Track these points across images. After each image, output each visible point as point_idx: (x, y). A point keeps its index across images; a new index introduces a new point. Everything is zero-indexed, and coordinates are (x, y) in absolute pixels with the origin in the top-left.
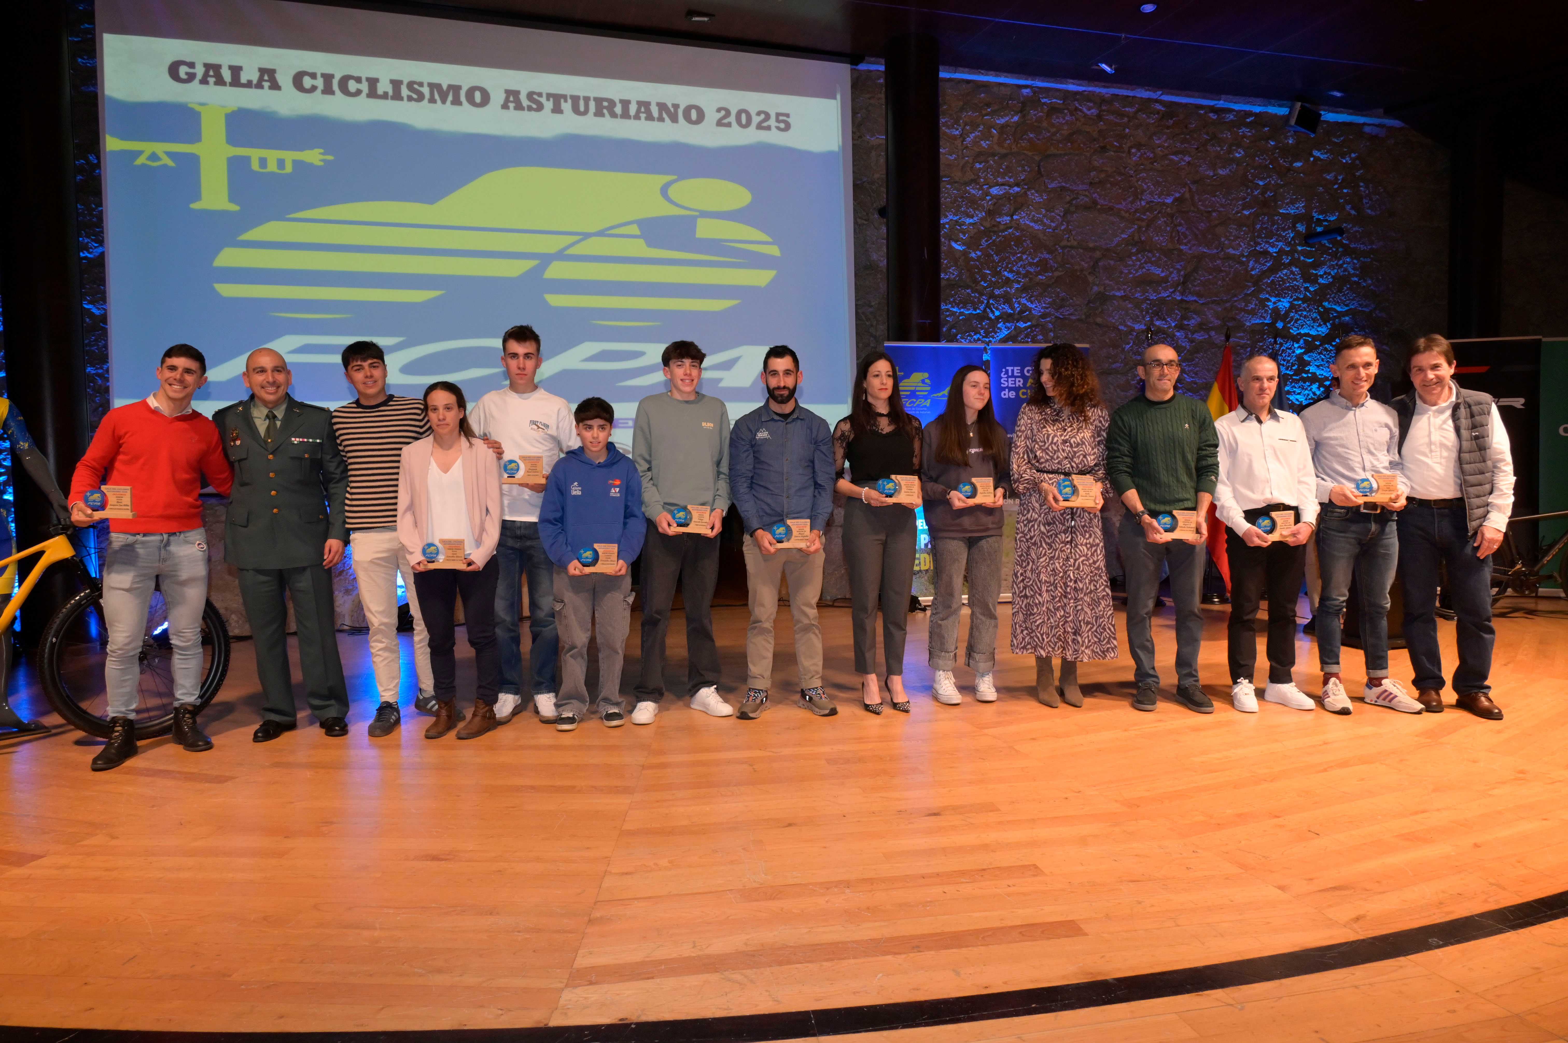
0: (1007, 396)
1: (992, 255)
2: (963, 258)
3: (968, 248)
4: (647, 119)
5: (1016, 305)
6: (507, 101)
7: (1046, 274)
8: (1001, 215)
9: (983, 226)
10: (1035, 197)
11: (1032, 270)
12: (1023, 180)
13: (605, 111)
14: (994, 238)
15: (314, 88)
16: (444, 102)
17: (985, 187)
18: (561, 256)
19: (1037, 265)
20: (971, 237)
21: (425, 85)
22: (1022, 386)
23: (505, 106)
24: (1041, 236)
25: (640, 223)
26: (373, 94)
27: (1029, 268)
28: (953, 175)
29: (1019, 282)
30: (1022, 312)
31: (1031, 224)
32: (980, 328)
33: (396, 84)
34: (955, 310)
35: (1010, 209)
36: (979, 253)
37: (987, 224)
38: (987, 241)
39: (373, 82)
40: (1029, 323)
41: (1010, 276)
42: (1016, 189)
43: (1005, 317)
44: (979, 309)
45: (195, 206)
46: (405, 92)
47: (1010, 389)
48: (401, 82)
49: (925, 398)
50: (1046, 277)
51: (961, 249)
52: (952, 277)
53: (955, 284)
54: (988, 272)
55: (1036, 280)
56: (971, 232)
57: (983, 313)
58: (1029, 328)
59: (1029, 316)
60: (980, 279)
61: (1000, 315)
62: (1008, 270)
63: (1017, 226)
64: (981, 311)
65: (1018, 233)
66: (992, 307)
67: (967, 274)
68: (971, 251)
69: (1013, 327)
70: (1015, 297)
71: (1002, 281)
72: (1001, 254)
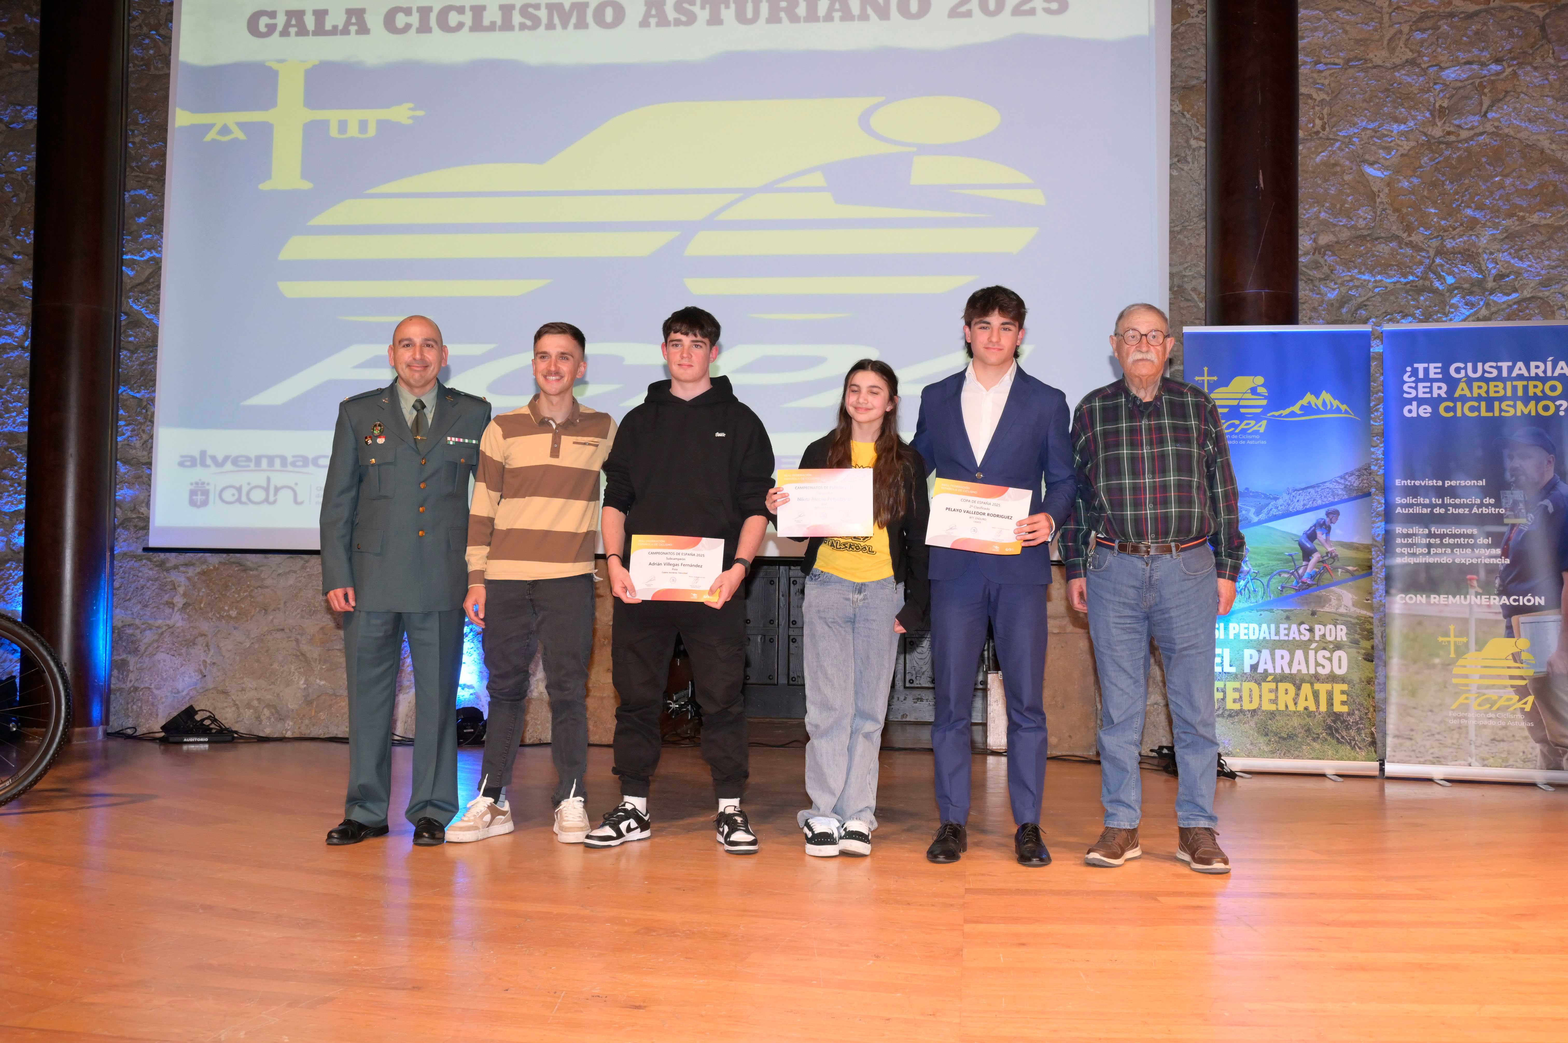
0: (1414, 414)
1: (1443, 182)
2: (1386, 190)
3: (1398, 171)
4: (842, 19)
5: (1491, 266)
6: (647, 15)
7: (1554, 209)
8: (1461, 114)
9: (1425, 135)
10: (1530, 77)
11: (1525, 204)
12: (1510, 51)
13: (783, 15)
14: (1447, 153)
15: (408, 27)
16: (565, 26)
17: (1431, 70)
18: (711, 223)
19: (1531, 193)
20: (1402, 155)
21: (543, 7)
22: (1444, 395)
23: (644, 23)
24: (1545, 143)
25: (827, 169)
26: (477, 26)
27: (1517, 201)
28: (1371, 56)
29: (1496, 226)
30: (1501, 277)
31: (1523, 124)
32: (1414, 307)
33: (506, 10)
34: (1366, 277)
35: (1481, 104)
36: (1415, 181)
37: (1437, 132)
38: (1432, 159)
39: (478, 11)
40: (1515, 296)
41: (1478, 215)
42: (1494, 67)
43: (1466, 286)
44: (1413, 274)
45: (265, 186)
46: (517, 19)
47: (1421, 402)
48: (512, 7)
49: (1257, 418)
50: (1553, 215)
51: (1382, 176)
52: (1361, 223)
53: (1368, 235)
54: (1433, 211)
55: (1530, 220)
56: (1402, 146)
57: (1421, 281)
58: (1515, 303)
59: (1516, 283)
60: (1416, 223)
61: (1455, 283)
62: (1473, 205)
63: (1494, 130)
64: (1417, 277)
65: (1495, 143)
66: (1439, 270)
67: (1393, 217)
68: (1401, 178)
69: (1482, 303)
70: (1487, 251)
71: (1461, 225)
72: (1461, 180)
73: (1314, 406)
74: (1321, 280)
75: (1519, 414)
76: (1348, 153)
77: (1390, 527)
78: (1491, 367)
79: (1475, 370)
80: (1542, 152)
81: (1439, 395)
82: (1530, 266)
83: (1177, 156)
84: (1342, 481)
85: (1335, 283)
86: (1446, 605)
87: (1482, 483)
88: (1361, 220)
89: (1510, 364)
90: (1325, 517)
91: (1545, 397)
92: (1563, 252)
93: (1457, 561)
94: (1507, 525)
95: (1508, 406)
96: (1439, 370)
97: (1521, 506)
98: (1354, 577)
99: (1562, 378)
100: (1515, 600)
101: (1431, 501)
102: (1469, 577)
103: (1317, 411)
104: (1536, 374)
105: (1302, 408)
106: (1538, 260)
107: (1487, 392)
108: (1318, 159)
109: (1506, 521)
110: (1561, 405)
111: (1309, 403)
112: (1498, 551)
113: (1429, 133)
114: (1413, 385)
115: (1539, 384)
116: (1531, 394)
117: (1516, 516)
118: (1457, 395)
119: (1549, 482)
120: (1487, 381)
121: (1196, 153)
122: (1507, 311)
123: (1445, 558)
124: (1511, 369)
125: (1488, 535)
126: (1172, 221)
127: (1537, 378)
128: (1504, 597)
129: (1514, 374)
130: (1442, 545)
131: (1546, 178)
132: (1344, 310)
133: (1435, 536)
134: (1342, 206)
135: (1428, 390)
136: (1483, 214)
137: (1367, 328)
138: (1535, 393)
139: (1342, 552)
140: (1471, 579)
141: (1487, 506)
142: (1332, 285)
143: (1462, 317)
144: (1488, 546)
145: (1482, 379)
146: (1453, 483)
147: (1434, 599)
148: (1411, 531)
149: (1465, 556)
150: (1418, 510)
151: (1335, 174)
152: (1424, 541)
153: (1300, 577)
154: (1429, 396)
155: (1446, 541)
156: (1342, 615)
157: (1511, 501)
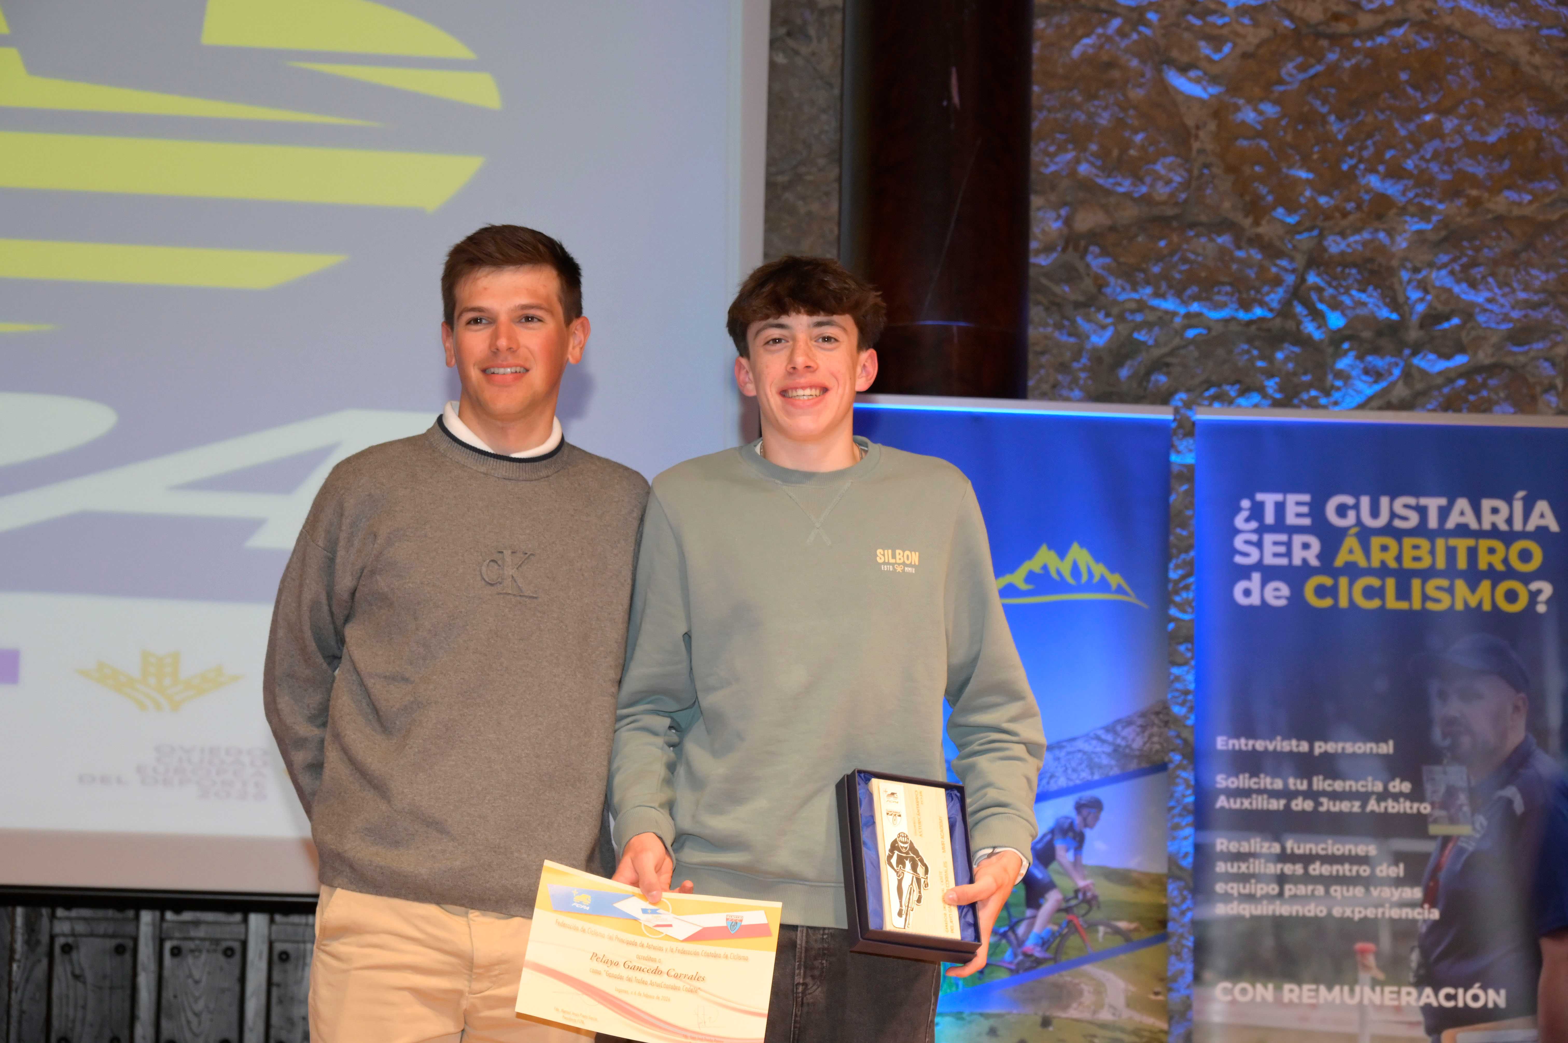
0: (1255, 600)
1: (1324, 116)
2: (1212, 126)
5: (1415, 295)
7: (1536, 186)
9: (1290, 16)
11: (1480, 171)
14: (1333, 57)
19: (1493, 152)
20: (1245, 56)
22: (1314, 562)
24: (1521, 51)
27: (1468, 166)
29: (1425, 213)
30: (1433, 318)
32: (1264, 372)
34: (1169, 305)
36: (1270, 110)
38: (1302, 68)
40: (1460, 360)
41: (1392, 189)
43: (1367, 334)
44: (1262, 304)
47: (1269, 574)
50: (1535, 198)
51: (1205, 96)
52: (1162, 191)
53: (1175, 217)
54: (1303, 174)
55: (1491, 206)
56: (1244, 37)
57: (1278, 321)
58: (1461, 375)
59: (1464, 334)
60: (1270, 198)
61: (1346, 327)
62: (1381, 168)
63: (1424, 17)
64: (1271, 310)
65: (1425, 44)
66: (1314, 296)
67: (1226, 183)
68: (1241, 102)
69: (1397, 372)
70: (1409, 265)
71: (1359, 207)
72: (1358, 114)
73: (1054, 574)
74: (1077, 305)
75: (1459, 606)
76: (1135, 42)
77: (1206, 837)
78: (1406, 506)
79: (1375, 514)
80: (1515, 66)
81: (1305, 561)
82: (1489, 301)
83: (785, 22)
84: (1109, 737)
85: (1108, 315)
86: (1313, 1006)
87: (1387, 748)
88: (1160, 185)
89: (1443, 501)
90: (1073, 814)
91: (1510, 573)
92: (1552, 275)
93: (1337, 912)
94: (1434, 838)
95: (1439, 588)
96: (1305, 509)
97: (1463, 798)
98: (1130, 943)
99: (1540, 535)
100: (1449, 997)
101: (1286, 784)
102: (1359, 946)
103: (1061, 586)
104: (1494, 525)
105: (1031, 577)
106: (1507, 290)
107: (1399, 558)
108: (1076, 51)
109: (1433, 829)
110: (1539, 592)
111: (1045, 567)
112: (1417, 893)
113: (1298, 13)
114: (1254, 537)
115: (1498, 545)
116: (1483, 565)
117: (1453, 820)
118: (1339, 562)
119: (1517, 750)
120: (1399, 535)
121: (826, 20)
122: (1446, 390)
123: (1312, 906)
124: (1444, 513)
125: (1398, 858)
126: (771, 162)
127: (1494, 533)
128: (1428, 991)
129: (1450, 524)
130: (1307, 879)
131: (1522, 123)
132: (1124, 373)
133: (1293, 858)
134: (1124, 151)
135: (1282, 549)
136: (1400, 187)
137: (1163, 414)
138: (1490, 565)
139: (1106, 891)
140: (1363, 952)
141: (1396, 797)
142: (1100, 316)
143: (1359, 399)
144: (1398, 882)
145: (1388, 530)
146: (1331, 747)
147: (1290, 992)
148: (1245, 847)
149: (1353, 902)
150: (1259, 803)
151: (1110, 85)
152: (1273, 869)
153: (1021, 943)
154: (1284, 561)
155: (1316, 869)
156: (1104, 1026)
157: (1442, 789)
